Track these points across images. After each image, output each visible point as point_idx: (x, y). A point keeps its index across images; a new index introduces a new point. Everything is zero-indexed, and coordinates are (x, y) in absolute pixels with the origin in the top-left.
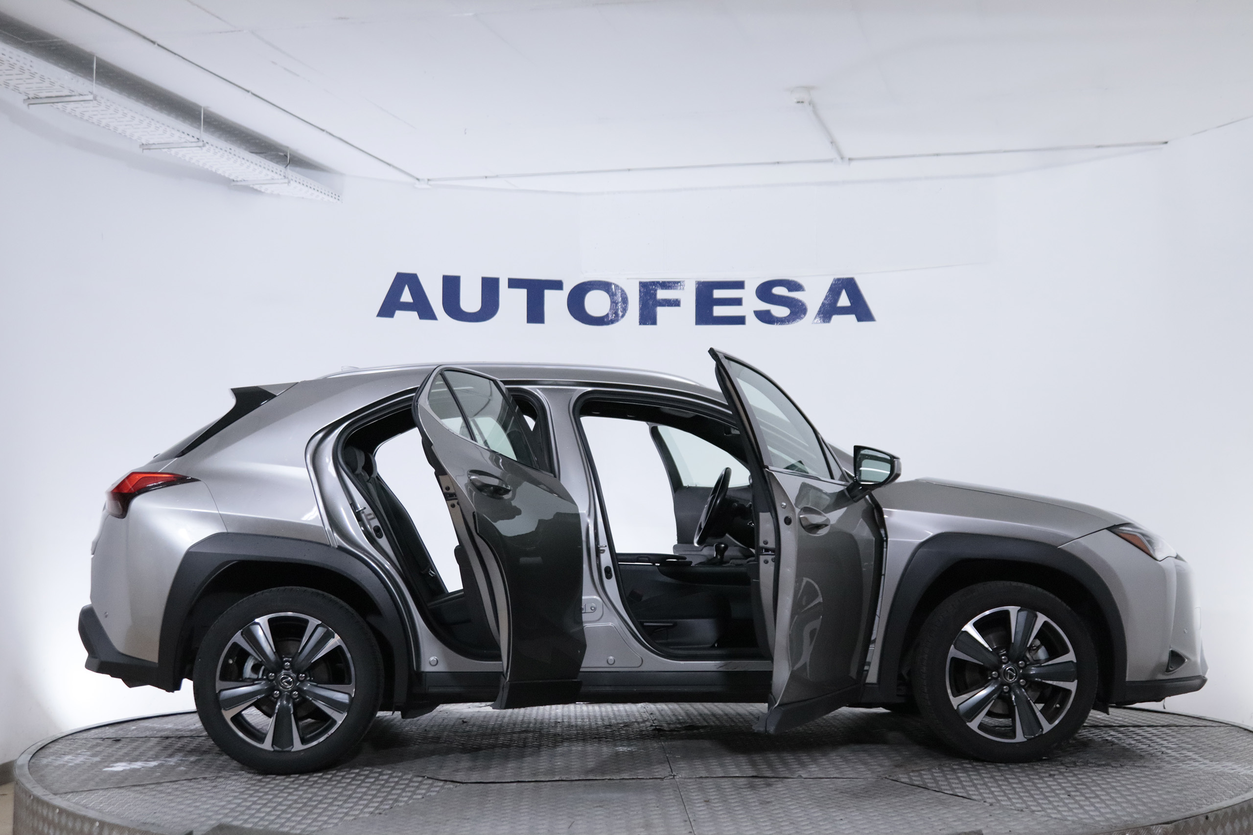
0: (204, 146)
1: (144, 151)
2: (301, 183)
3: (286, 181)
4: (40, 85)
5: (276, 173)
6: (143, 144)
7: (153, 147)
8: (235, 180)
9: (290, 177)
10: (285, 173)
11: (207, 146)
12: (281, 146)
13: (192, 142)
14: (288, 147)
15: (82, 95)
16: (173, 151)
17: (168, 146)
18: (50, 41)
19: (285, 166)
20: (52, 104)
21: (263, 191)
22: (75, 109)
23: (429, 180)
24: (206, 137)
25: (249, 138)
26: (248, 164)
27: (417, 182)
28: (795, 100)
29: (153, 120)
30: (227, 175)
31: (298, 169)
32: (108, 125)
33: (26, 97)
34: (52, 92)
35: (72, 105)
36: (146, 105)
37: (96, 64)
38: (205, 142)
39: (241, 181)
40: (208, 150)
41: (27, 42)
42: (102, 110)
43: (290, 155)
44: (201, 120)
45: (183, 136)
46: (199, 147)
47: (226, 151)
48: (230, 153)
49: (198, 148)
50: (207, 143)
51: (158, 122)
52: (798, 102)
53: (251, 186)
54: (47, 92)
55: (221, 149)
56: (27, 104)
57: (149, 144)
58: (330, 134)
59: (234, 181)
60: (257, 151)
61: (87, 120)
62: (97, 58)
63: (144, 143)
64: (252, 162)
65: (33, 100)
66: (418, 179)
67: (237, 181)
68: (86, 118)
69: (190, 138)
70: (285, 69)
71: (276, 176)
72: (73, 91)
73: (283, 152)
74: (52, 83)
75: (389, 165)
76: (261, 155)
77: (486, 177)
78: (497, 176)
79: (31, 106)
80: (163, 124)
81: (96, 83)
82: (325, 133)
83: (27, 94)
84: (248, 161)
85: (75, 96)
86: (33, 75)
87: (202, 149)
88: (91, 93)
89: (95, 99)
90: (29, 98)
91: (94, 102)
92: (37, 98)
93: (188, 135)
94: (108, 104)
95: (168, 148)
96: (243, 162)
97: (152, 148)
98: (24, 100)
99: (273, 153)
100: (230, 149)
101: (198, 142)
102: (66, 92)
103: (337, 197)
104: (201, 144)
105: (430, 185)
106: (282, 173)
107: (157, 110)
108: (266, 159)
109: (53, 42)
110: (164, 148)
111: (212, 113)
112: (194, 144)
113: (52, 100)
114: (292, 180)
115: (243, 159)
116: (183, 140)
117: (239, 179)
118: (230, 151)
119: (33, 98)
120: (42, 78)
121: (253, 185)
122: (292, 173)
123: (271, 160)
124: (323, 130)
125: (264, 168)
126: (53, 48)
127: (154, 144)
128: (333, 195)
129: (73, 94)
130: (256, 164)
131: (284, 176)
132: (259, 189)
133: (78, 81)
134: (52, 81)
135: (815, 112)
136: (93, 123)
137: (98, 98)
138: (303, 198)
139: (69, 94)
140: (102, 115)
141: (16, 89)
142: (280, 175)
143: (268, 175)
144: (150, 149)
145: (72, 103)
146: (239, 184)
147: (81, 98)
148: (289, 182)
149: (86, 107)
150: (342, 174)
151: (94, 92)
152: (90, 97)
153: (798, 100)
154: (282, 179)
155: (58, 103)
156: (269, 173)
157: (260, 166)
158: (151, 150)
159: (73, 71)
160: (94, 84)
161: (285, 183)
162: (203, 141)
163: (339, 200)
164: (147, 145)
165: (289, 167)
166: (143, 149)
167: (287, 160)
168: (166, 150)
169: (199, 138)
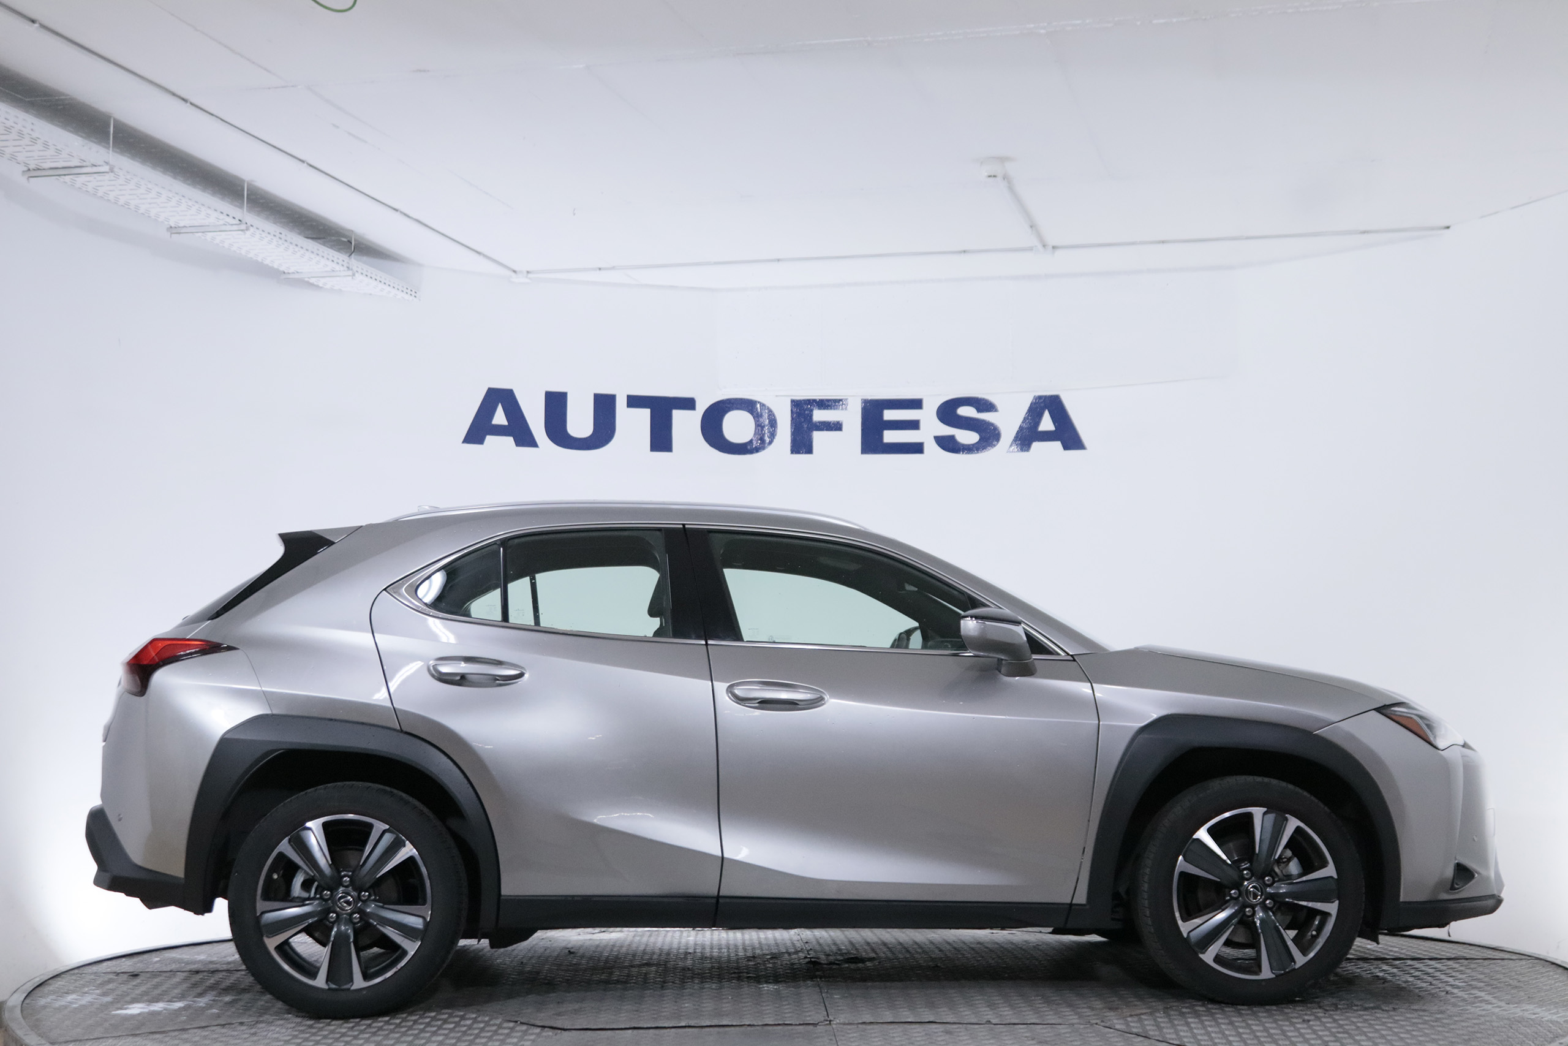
0: (247, 229)
1: (173, 235)
2: (369, 276)
3: (350, 273)
4: (41, 153)
5: (338, 263)
6: (171, 227)
7: (184, 230)
8: (286, 271)
9: (355, 269)
10: (348, 263)
11: (252, 229)
12: (343, 229)
13: (232, 225)
14: (352, 232)
15: (96, 166)
16: (209, 235)
17: (203, 229)
18: (57, 98)
19: (348, 255)
20: (57, 177)
21: (321, 285)
22: (86, 183)
23: (528, 272)
24: (251, 218)
25: (304, 220)
26: (302, 251)
27: (513, 274)
28: (986, 174)
29: (183, 196)
30: (276, 266)
31: (365, 258)
32: (127, 204)
33: (26, 169)
34: (58, 162)
35: (83, 178)
36: (175, 178)
37: (114, 127)
38: (249, 224)
39: (294, 273)
40: (253, 235)
41: (27, 100)
42: (121, 185)
43: (355, 240)
44: (244, 198)
45: (222, 216)
46: (242, 230)
47: (275, 236)
48: (280, 238)
49: (240, 232)
50: (252, 226)
51: (190, 199)
52: (990, 176)
53: (306, 279)
54: (51, 162)
55: (269, 233)
56: (27, 177)
57: (179, 227)
58: (405, 215)
59: (284, 273)
60: (315, 236)
61: (102, 197)
62: (115, 120)
63: (173, 225)
64: (307, 250)
65: (34, 172)
66: (515, 272)
67: (289, 273)
68: (100, 194)
69: (230, 220)
70: (350, 134)
71: (337, 268)
72: (84, 161)
73: (344, 236)
74: (58, 151)
75: (479, 253)
76: (319, 241)
77: (600, 269)
78: (613, 268)
79: (31, 179)
80: (197, 202)
81: (113, 151)
82: (398, 213)
83: (26, 164)
84: (302, 248)
85: (86, 166)
86: (34, 141)
87: (245, 233)
88: (107, 163)
89: (112, 170)
90: (29, 170)
91: (112, 174)
92: (39, 169)
93: (228, 215)
94: (128, 177)
95: (203, 232)
96: (297, 249)
97: (182, 232)
98: (24, 171)
99: (333, 238)
100: (281, 233)
101: (240, 224)
102: (75, 162)
103: (413, 293)
104: (243, 227)
105: (530, 279)
106: (345, 264)
107: (189, 185)
108: (324, 245)
109: (58, 100)
110: (197, 232)
111: (258, 189)
112: (235, 227)
113: (58, 172)
114: (357, 272)
115: (297, 245)
116: (221, 222)
117: (290, 271)
118: (280, 236)
119: (34, 170)
120: (46, 145)
121: (309, 278)
122: (357, 263)
123: (331, 247)
124: (396, 210)
125: (322, 257)
126: (60, 107)
127: (185, 227)
128: (409, 292)
129: (84, 164)
130: (312, 253)
131: (348, 268)
132: (315, 283)
133: (90, 149)
134: (57, 148)
135: (1011, 189)
136: (109, 200)
137: (116, 170)
138: (371, 294)
139: (79, 164)
140: (121, 190)
141: (13, 158)
142: (343, 265)
143: (327, 265)
144: (179, 233)
145: (84, 176)
146: (291, 276)
147: (95, 169)
148: (354, 275)
149: (100, 181)
150: (420, 265)
151: (111, 163)
152: (106, 168)
153: (990, 174)
154: (344, 271)
155: (65, 175)
156: (329, 263)
157: (317, 255)
158: (181, 235)
159: (84, 135)
160: (111, 152)
161: (349, 276)
162: (246, 223)
163: (415, 297)
164: (176, 227)
165: (353, 254)
166: (171, 234)
167: (351, 250)
168: (200, 234)
169: (241, 219)
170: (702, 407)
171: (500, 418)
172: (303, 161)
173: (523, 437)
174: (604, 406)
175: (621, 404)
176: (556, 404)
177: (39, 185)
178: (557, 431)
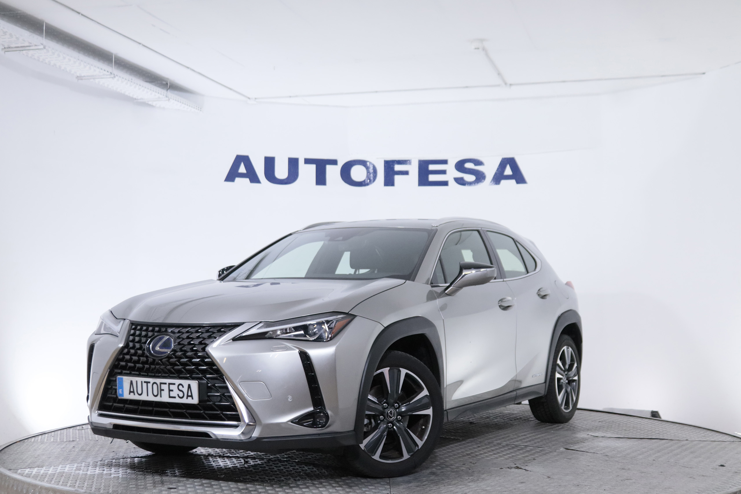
0: (115, 77)
2: (177, 100)
3: (167, 99)
4: (11, 40)
5: (161, 94)
6: (78, 77)
7: (84, 78)
8: (136, 98)
10: (166, 94)
11: (117, 78)
12: (164, 77)
14: (168, 79)
16: (97, 81)
17: (93, 77)
18: (16, 12)
19: (166, 90)
20: (19, 51)
21: (154, 104)
22: (34, 54)
23: (256, 99)
24: (116, 72)
25: (145, 73)
26: (143, 88)
27: (248, 100)
28: (474, 47)
29: (82, 61)
30: (131, 95)
31: (176, 92)
32: (55, 64)
33: (3, 47)
34: (19, 44)
35: (31, 53)
37: (46, 27)
38: (115, 75)
39: (140, 99)
40: (118, 80)
41: (2, 13)
42: (50, 55)
43: (170, 83)
44: (113, 62)
45: (102, 71)
46: (112, 78)
47: (129, 80)
48: (131, 82)
50: (117, 75)
51: (85, 63)
53: (147, 102)
54: (15, 44)
55: (126, 79)
56: (4, 51)
57: (82, 76)
58: (194, 70)
59: (136, 99)
60: (149, 81)
62: (46, 24)
64: (145, 87)
65: (7, 49)
66: (249, 98)
67: (138, 99)
68: (41, 60)
69: (106, 73)
70: (160, 29)
71: (161, 96)
72: (31, 43)
73: (165, 81)
74: (18, 39)
75: (231, 89)
76: (152, 83)
77: (290, 97)
78: (297, 96)
79: (6, 52)
80: (89, 64)
82: (190, 70)
83: (3, 45)
84: (143, 86)
87: (114, 79)
88: (42, 44)
89: (45, 48)
90: (5, 48)
91: (45, 50)
92: (9, 48)
93: (105, 70)
94: (54, 51)
95: (94, 79)
96: (140, 87)
98: (2, 49)
99: (158, 82)
100: (132, 79)
102: (26, 44)
103: (200, 109)
104: (112, 76)
105: (257, 102)
107: (86, 56)
108: (155, 86)
110: (91, 79)
111: (120, 57)
112: (108, 76)
113: (19, 49)
114: (171, 98)
115: (140, 85)
116: (102, 74)
120: (11, 35)
122: (170, 93)
123: (159, 87)
124: (188, 68)
125: (153, 91)
126: (17, 17)
127: (84, 76)
128: (197, 108)
129: (31, 45)
130: (148, 89)
131: (166, 96)
132: (151, 104)
133: (34, 37)
134: (17, 37)
135: (487, 55)
136: (46, 63)
137: (47, 47)
138: (178, 109)
139: (29, 45)
140: (51, 58)
142: (164, 95)
144: (82, 79)
145: (32, 50)
146: (139, 101)
147: (36, 47)
148: (169, 100)
149: (40, 53)
150: (202, 95)
151: (44, 44)
152: (42, 47)
153: (476, 48)
154: (164, 98)
155: (22, 51)
156: (157, 94)
157: (151, 90)
158: (84, 80)
159: (30, 31)
160: (44, 39)
162: (114, 74)
163: (201, 111)
164: (80, 77)
165: (169, 90)
166: (78, 80)
167: (168, 87)
168: (92, 80)
169: (111, 72)
170: (341, 164)
171: (242, 169)
172: (140, 44)
173: (254, 178)
174: (293, 163)
175: (301, 162)
176: (270, 163)
177: (10, 55)
178: (270, 175)
